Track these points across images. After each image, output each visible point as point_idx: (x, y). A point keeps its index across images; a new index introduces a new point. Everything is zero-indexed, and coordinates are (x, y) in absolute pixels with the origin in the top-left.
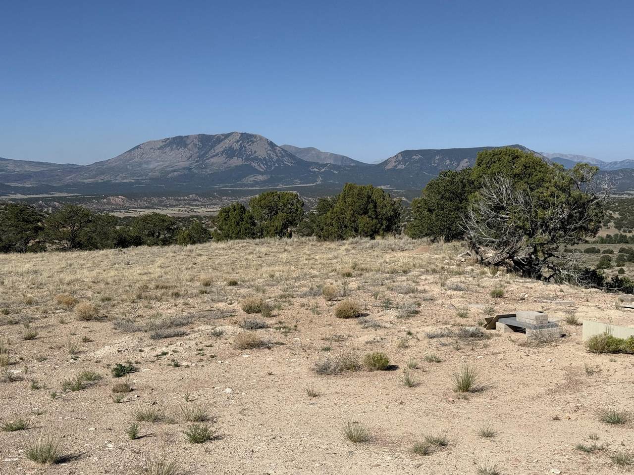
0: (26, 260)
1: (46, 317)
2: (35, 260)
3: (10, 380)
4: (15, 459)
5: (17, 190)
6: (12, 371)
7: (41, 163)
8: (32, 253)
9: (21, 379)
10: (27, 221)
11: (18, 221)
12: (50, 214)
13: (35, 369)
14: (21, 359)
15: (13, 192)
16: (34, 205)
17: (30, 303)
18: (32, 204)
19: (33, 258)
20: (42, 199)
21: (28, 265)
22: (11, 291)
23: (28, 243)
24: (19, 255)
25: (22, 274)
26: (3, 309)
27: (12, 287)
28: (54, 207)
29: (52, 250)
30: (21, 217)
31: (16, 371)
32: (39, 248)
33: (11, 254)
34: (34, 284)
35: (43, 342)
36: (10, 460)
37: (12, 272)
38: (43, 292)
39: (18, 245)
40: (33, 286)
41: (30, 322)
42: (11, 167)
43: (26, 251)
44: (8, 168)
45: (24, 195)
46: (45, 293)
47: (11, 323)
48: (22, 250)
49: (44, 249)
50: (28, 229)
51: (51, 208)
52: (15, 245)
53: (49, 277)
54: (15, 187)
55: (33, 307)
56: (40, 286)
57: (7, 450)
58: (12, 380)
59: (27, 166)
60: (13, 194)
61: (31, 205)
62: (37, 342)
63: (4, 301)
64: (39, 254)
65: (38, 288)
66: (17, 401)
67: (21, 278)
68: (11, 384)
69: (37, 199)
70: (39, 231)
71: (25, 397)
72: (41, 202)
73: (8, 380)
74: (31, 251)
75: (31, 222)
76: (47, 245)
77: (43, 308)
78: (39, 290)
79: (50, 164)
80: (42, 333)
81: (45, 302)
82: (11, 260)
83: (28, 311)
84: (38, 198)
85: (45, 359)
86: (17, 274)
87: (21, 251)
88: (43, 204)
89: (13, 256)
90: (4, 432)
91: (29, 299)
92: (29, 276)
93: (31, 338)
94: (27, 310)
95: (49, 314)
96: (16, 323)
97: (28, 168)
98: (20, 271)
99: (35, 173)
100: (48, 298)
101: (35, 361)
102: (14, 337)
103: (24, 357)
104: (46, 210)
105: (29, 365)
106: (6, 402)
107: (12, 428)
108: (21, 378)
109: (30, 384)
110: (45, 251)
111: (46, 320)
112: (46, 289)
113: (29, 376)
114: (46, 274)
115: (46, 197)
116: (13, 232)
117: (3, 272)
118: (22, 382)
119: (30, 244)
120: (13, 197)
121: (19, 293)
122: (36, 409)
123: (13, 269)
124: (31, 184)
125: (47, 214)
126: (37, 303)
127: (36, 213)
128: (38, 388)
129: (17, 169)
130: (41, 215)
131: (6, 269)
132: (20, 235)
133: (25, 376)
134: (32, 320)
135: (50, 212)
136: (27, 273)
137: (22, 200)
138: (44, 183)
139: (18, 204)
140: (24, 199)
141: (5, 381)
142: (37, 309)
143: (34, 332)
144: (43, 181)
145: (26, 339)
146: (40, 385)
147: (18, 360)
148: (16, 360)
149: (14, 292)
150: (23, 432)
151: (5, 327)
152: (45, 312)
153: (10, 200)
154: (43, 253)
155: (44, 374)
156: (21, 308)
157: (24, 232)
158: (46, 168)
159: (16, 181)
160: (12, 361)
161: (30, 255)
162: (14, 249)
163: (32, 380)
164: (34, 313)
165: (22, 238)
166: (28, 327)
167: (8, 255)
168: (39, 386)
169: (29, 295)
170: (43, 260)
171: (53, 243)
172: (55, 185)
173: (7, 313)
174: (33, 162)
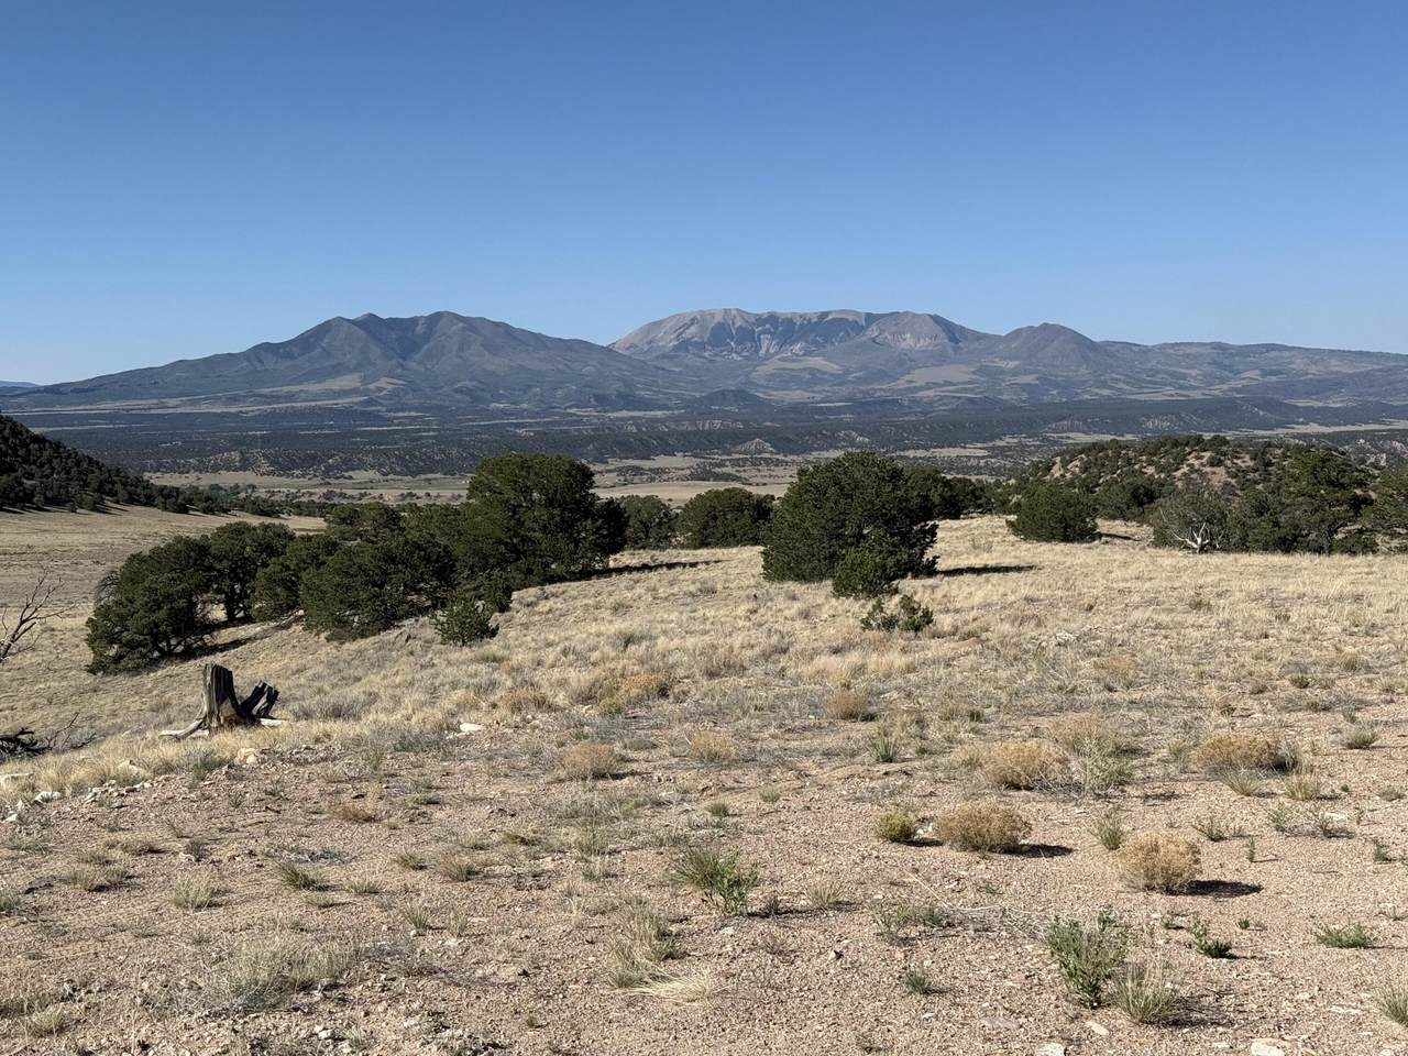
0: (1335, 571)
1: (1392, 701)
2: (1352, 570)
3: (1325, 834)
4: (1354, 1012)
5: (1310, 415)
6: (1327, 814)
7: (1368, 354)
8: (1346, 556)
9: (1350, 835)
10: (1334, 484)
11: (1314, 484)
12: (1383, 467)
13: (1378, 816)
14: (1345, 789)
15: (1301, 420)
16: (1347, 447)
17: (1351, 666)
18: (1343, 445)
19: (1345, 567)
20: (1365, 434)
21: (1339, 583)
22: (1308, 636)
23: (1336, 532)
24: (1317, 559)
25: (1326, 603)
26: (1295, 675)
27: (1309, 628)
28: (1392, 454)
29: (1390, 549)
30: (1321, 475)
31: (1338, 816)
32: (1361, 545)
33: (1297, 555)
34: (1357, 626)
35: (1391, 758)
36: (1342, 1011)
37: (1304, 595)
38: (1379, 644)
39: (1313, 536)
40: (1356, 630)
41: (1358, 709)
42: (1299, 364)
43: (1331, 551)
44: (1294, 366)
45: (1327, 426)
46: (1385, 647)
47: (1314, 707)
48: (1322, 548)
49: (1370, 548)
50: (1339, 503)
51: (1384, 456)
52: (1308, 535)
53: (1388, 611)
54: (1306, 409)
55: (1361, 677)
56: (1372, 630)
57: (1335, 989)
58: (1330, 834)
59: (1333, 362)
60: (1302, 423)
61: (1341, 449)
62: (1377, 756)
63: (1294, 659)
64: (1360, 559)
65: (1367, 634)
66: (1344, 882)
67: (1326, 611)
68: (1328, 844)
69: (1355, 436)
70: (1363, 506)
71: (1362, 875)
72: (1362, 441)
73: (1319, 832)
74: (1342, 552)
75: (1342, 486)
76: (1379, 539)
77: (1385, 680)
78: (1369, 639)
79: (1387, 356)
80: (1387, 738)
81: (1385, 667)
82: (1300, 569)
83: (1351, 684)
84: (1357, 431)
85: (1400, 797)
86: (1317, 600)
87: (1319, 550)
88: (1368, 446)
89: (1303, 560)
90: (1323, 947)
91: (1349, 657)
92: (1343, 607)
93: (1362, 744)
94: (1349, 681)
95: (1398, 694)
96: (1326, 709)
97: (1336, 366)
98: (1323, 595)
99: (1351, 376)
100: (1393, 659)
101: (1378, 798)
102: (1325, 740)
103: (1352, 787)
104: (1372, 460)
105: (1365, 805)
106: (1319, 882)
107: (1340, 940)
108: (1348, 833)
109: (1370, 849)
110: (1374, 552)
111: (1392, 707)
112: (1387, 638)
113: (1366, 830)
114: (1381, 605)
115: (1375, 431)
116: (1304, 507)
117: (1284, 595)
118: (1351, 841)
119: (1340, 536)
120: (1302, 429)
121: (1325, 643)
122: (1390, 905)
123: (1308, 590)
124: (1342, 401)
125: (1376, 468)
126: (1369, 669)
127: (1350, 466)
128: (1388, 860)
129: (1313, 369)
130: (1362, 471)
131: (1291, 588)
132: (1317, 517)
133: (1357, 829)
134: (1361, 704)
135: (1383, 463)
136: (1340, 598)
137: (1319, 436)
138: (1371, 399)
139: (1313, 446)
140: (1324, 435)
141: (1314, 834)
142: (1369, 681)
143: (1369, 734)
144: (1370, 395)
145: (1350, 746)
146: (1394, 853)
147: (1338, 791)
148: (1333, 791)
149: (1315, 639)
150: (1364, 953)
151: (1300, 714)
152: (1389, 690)
153: (1294, 437)
154: (1370, 557)
155: (1400, 829)
156: (1332, 675)
157: (1327, 508)
158: (1378, 364)
159: (1308, 395)
160: (1326, 791)
161: (1339, 559)
162: (1305, 545)
163: (1375, 841)
164: (1363, 690)
165: (1322, 521)
166: (1353, 720)
167: (1291, 558)
168: (1391, 854)
169: (1349, 649)
170: (1372, 573)
171: (1394, 535)
172: (1395, 404)
173: (1304, 685)
174: (1349, 352)
